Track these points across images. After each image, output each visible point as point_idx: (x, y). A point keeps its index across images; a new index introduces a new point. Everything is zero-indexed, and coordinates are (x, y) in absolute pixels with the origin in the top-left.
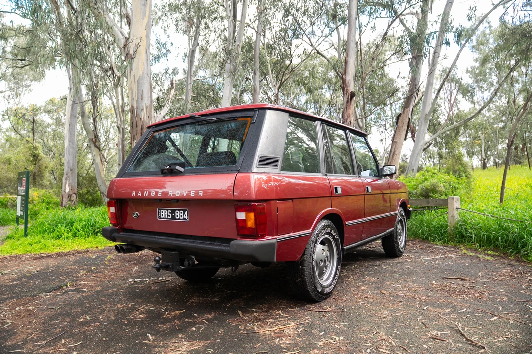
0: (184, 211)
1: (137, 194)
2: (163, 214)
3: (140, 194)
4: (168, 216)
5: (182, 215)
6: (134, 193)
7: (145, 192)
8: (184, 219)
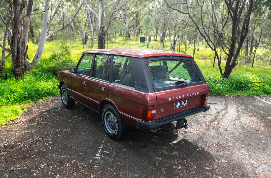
0: (186, 102)
1: (172, 99)
2: (177, 105)
3: (173, 99)
4: (179, 105)
5: (185, 103)
6: (170, 99)
7: (176, 97)
8: (186, 105)
